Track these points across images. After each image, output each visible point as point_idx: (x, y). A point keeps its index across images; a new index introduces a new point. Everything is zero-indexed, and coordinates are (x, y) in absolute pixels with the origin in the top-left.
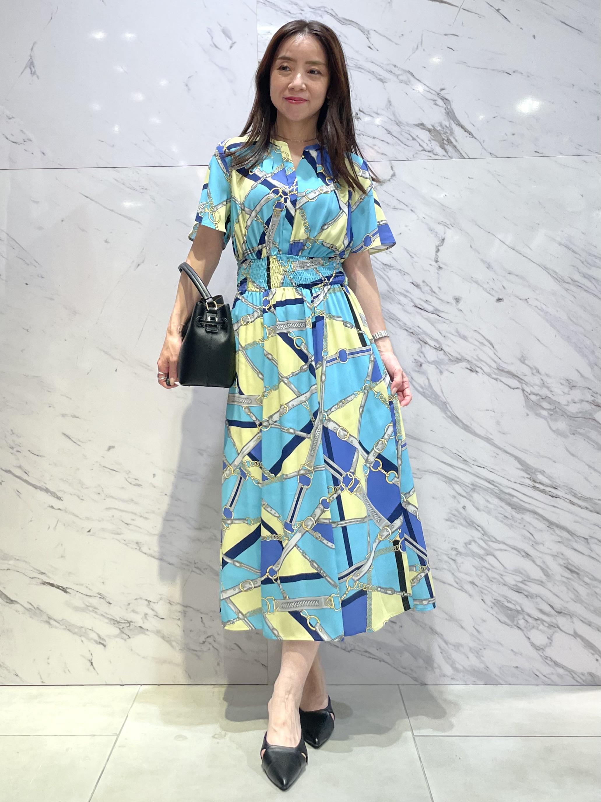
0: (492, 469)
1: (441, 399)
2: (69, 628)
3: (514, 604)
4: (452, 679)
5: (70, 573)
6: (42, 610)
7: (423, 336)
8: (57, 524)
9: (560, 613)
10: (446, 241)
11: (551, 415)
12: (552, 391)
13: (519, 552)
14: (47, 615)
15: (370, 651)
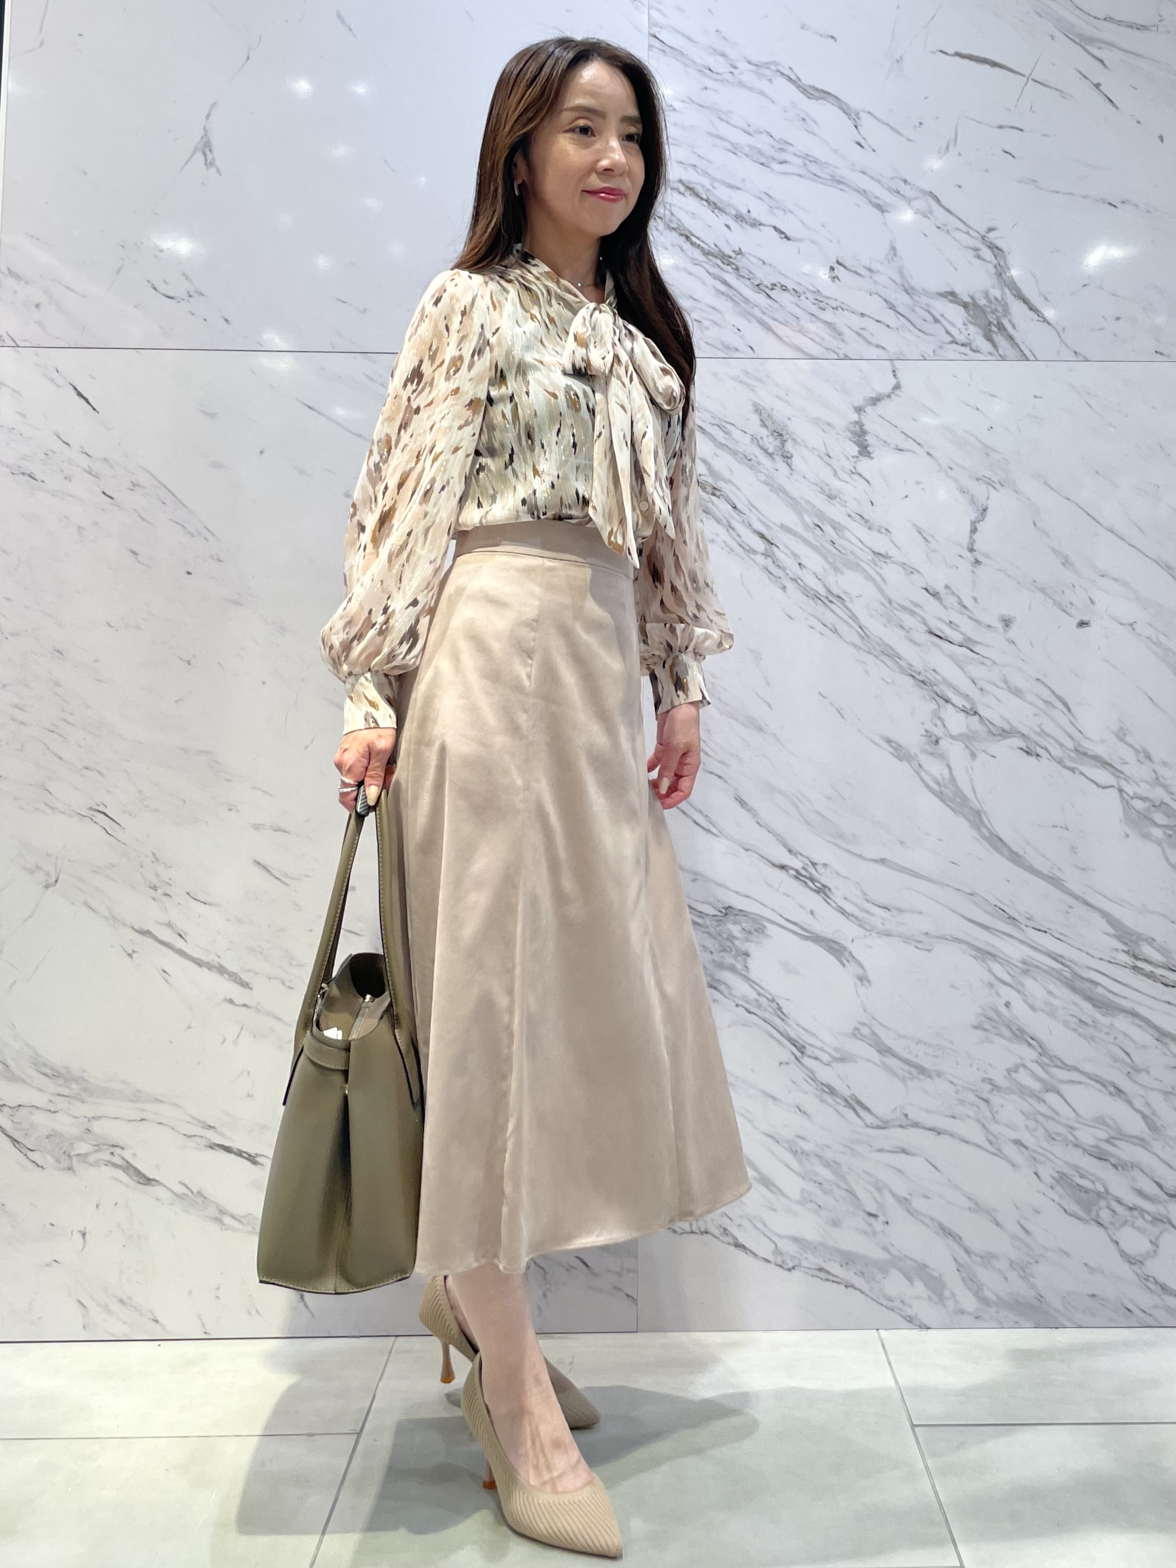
0: (1061, 934)
1: (971, 804)
3: (1091, 1180)
4: (977, 1317)
5: (263, 1127)
6: (206, 1195)
7: (942, 687)
8: (240, 1033)
9: (1172, 1196)
10: (989, 512)
11: (1170, 836)
12: (1172, 794)
13: (1104, 1086)
14: (217, 1206)
15: (828, 1269)
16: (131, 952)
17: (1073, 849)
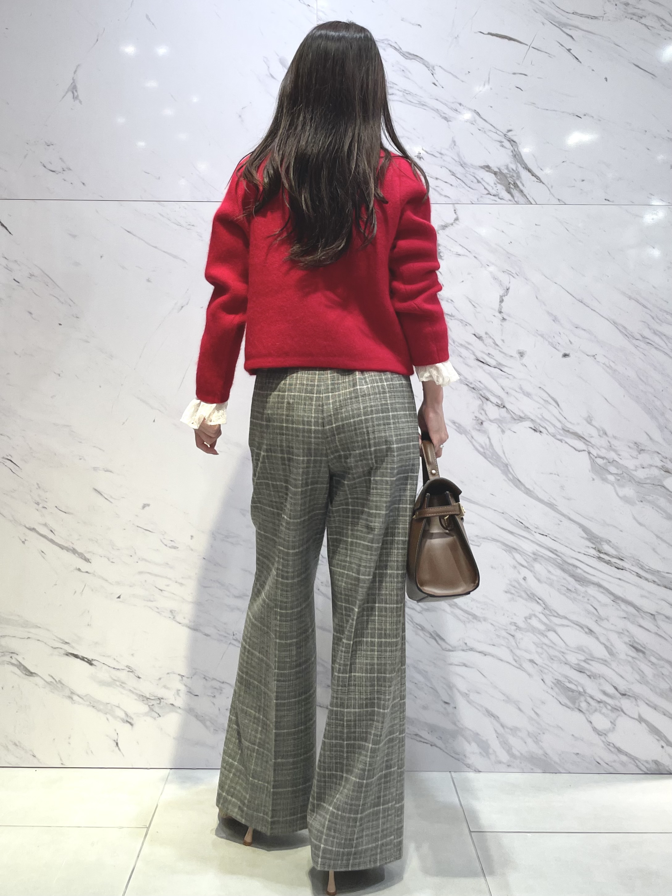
0: (555, 537)
1: (502, 460)
2: (94, 704)
3: (575, 685)
4: (508, 766)
5: (96, 643)
6: (64, 683)
7: (484, 391)
8: (84, 588)
9: (624, 695)
10: (510, 291)
11: (618, 480)
12: (619, 455)
13: (582, 628)
14: (70, 689)
15: (421, 735)
16: (24, 540)
17: (562, 487)
